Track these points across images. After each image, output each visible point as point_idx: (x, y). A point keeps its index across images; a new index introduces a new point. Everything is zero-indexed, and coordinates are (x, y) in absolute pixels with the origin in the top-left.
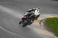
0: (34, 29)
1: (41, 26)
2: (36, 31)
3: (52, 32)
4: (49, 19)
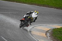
1: (47, 37)
4: (56, 29)
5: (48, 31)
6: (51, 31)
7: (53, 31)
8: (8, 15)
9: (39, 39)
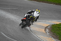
0: (38, 36)
1: (46, 33)
2: (41, 38)
3: (57, 39)
4: (55, 25)
5: (47, 27)
6: (50, 27)
7: (52, 27)
8: (8, 11)
9: (39, 35)
